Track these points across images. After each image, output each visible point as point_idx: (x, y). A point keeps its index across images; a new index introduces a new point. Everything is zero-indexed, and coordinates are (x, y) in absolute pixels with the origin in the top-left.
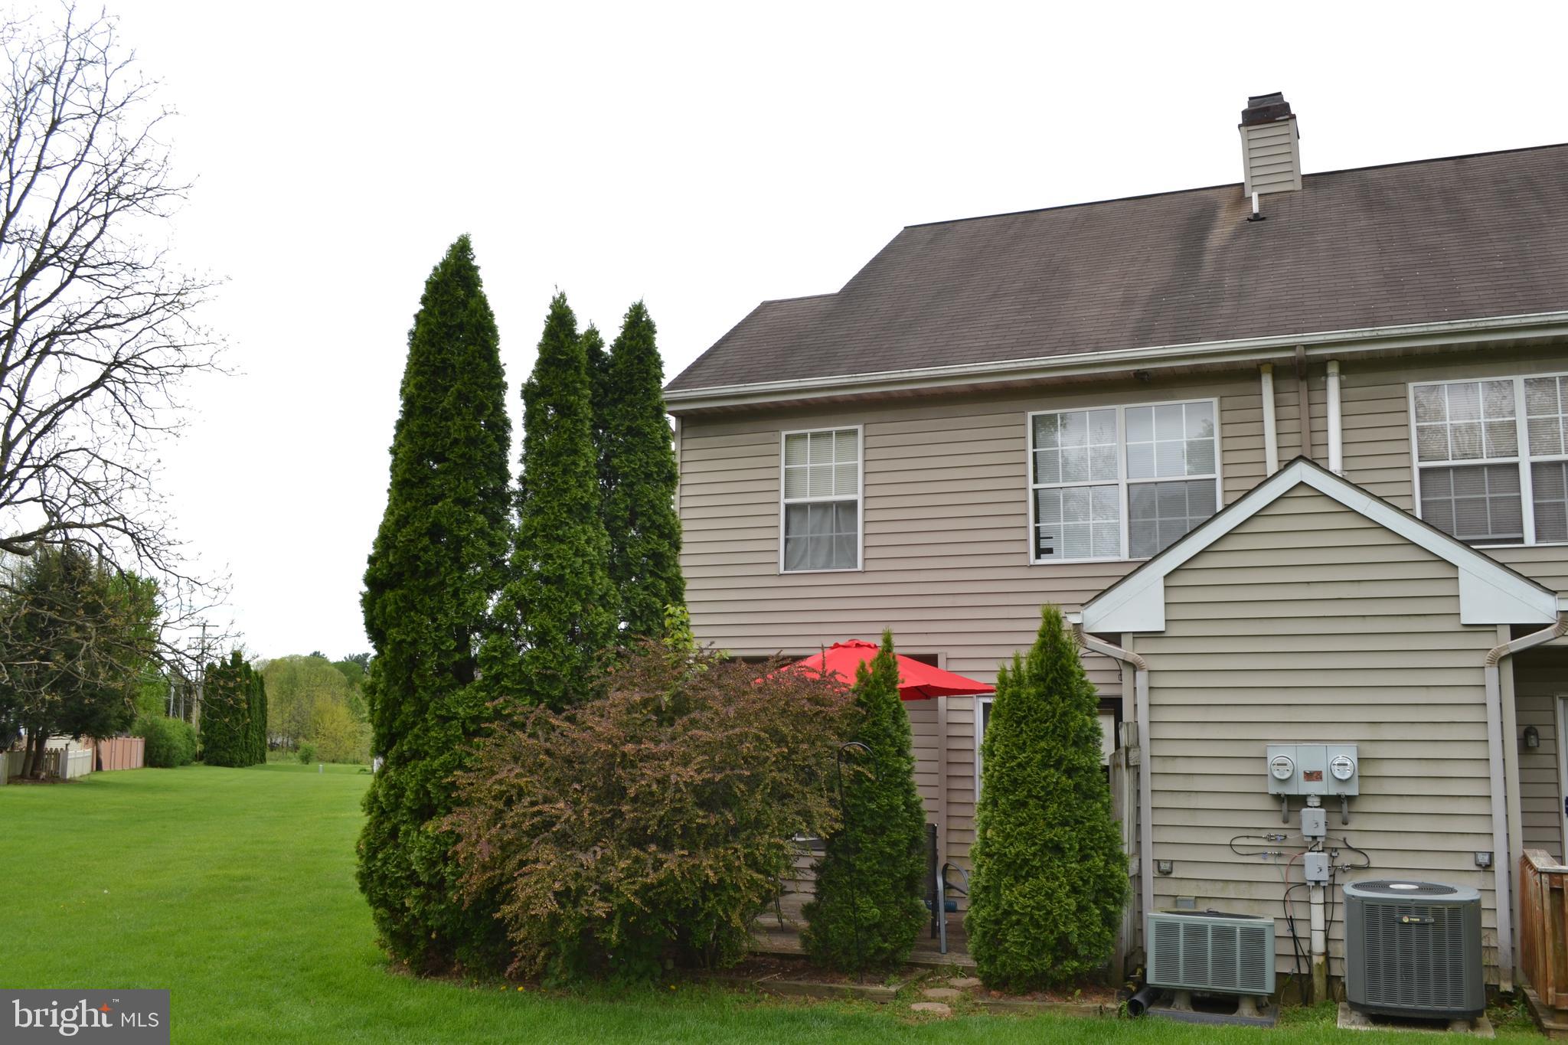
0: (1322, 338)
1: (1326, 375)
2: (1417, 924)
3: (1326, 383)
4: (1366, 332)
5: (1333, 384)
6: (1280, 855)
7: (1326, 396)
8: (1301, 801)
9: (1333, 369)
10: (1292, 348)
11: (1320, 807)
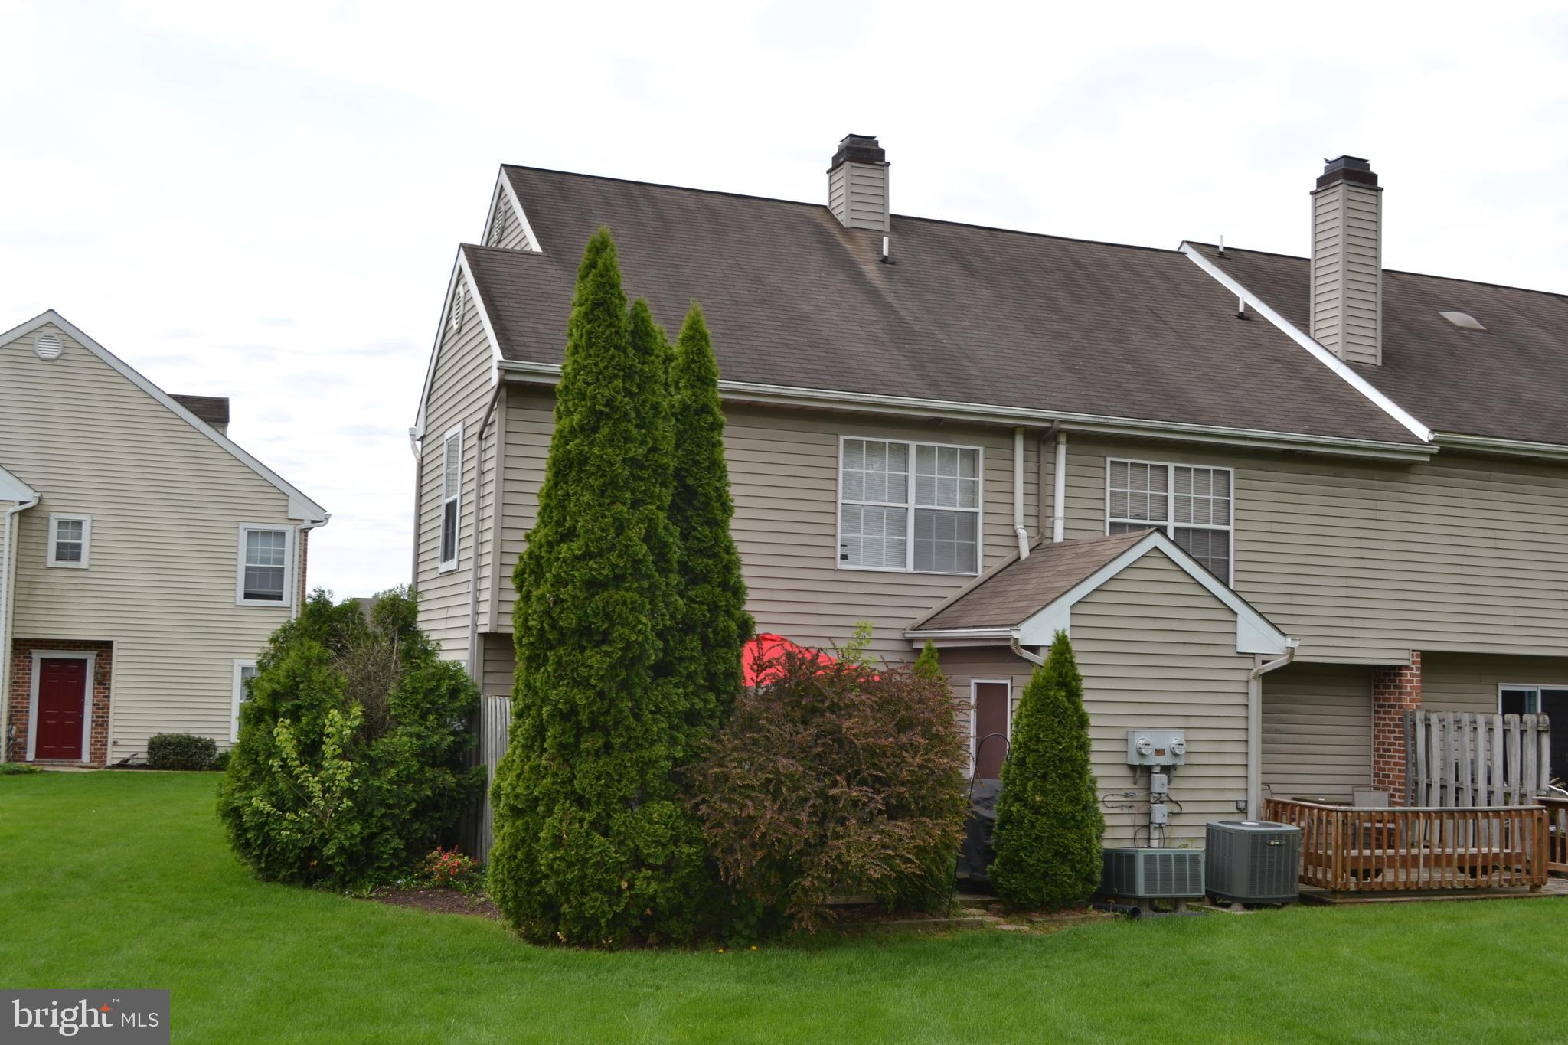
0: (1073, 417)
1: (1058, 443)
2: (1277, 845)
3: (1056, 448)
4: (1100, 419)
5: (1062, 449)
6: (1131, 807)
7: (1055, 458)
8: (1148, 770)
9: (1063, 439)
10: (1052, 421)
11: (1161, 773)
